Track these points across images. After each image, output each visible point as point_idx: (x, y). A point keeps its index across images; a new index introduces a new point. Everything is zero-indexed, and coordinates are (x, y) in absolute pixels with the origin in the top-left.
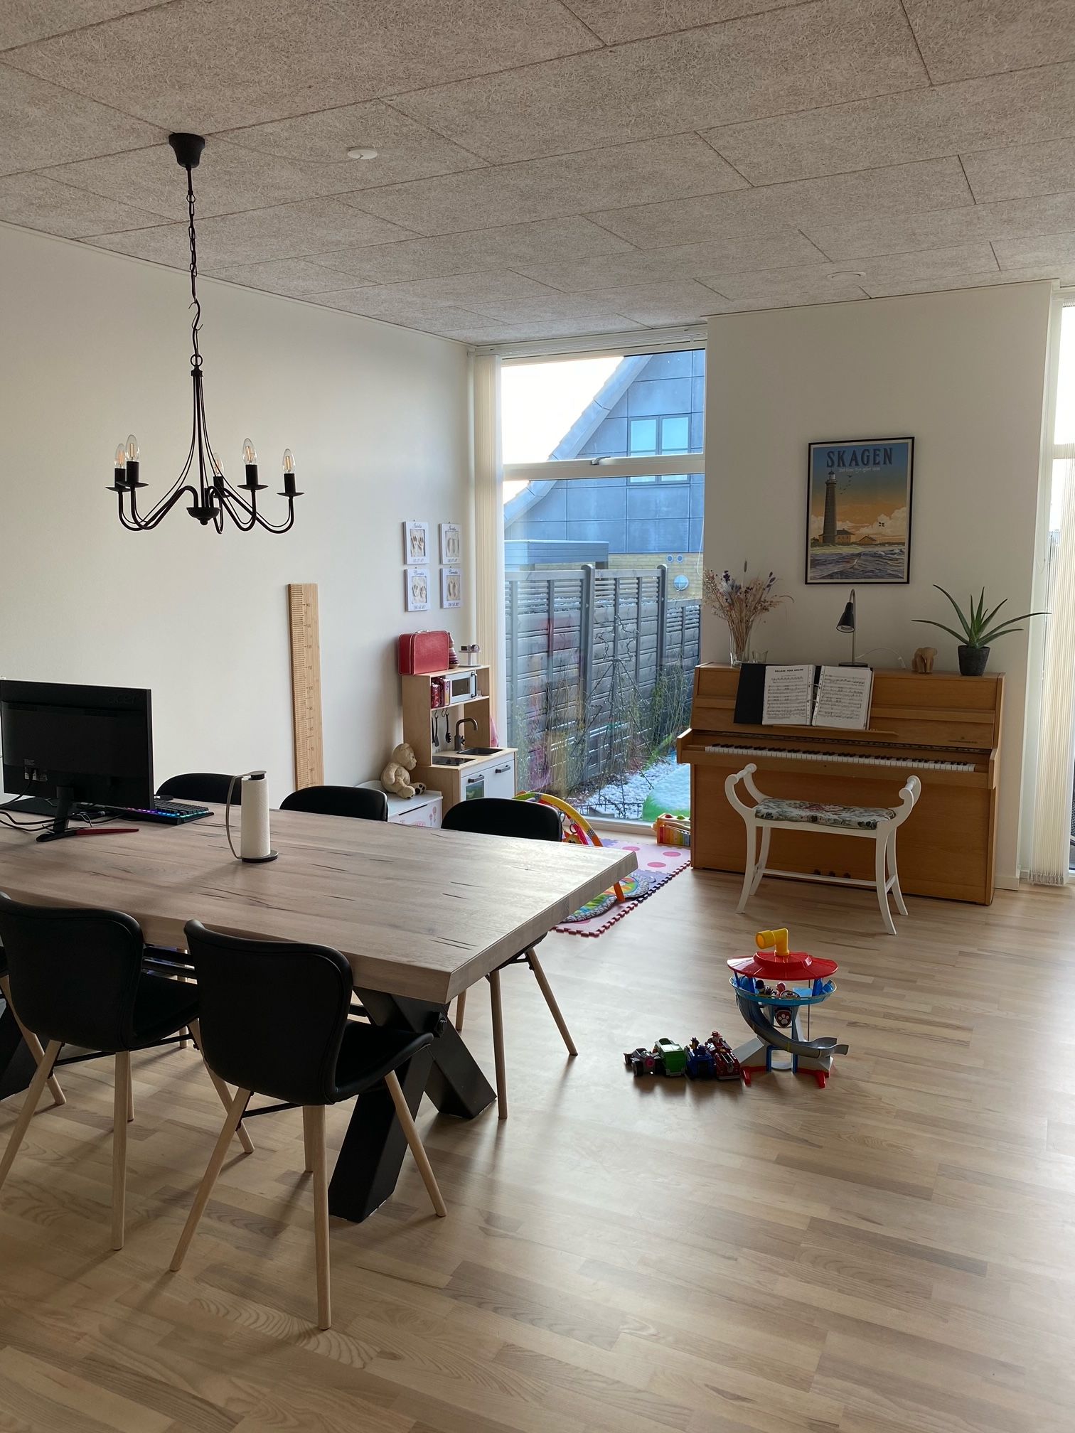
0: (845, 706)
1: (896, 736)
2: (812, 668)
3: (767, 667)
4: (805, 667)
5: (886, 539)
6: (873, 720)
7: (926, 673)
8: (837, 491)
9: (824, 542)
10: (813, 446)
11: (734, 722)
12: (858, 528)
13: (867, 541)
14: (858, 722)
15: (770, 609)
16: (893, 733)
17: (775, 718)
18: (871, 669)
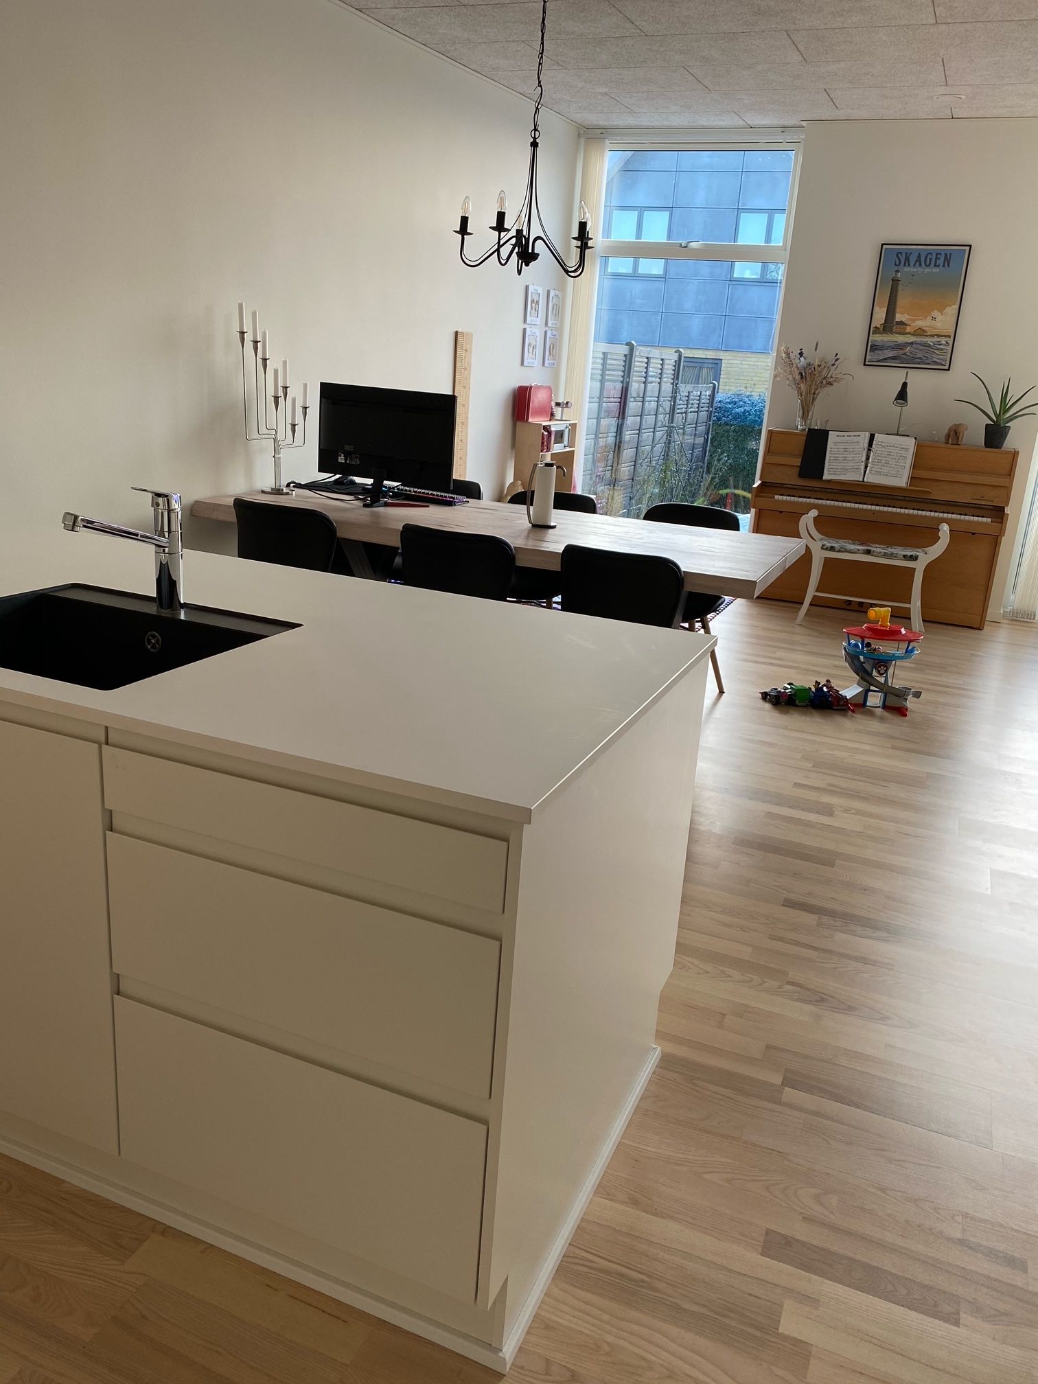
0: (892, 467)
1: (929, 492)
2: (867, 434)
3: (830, 432)
4: (862, 433)
5: (935, 332)
6: (913, 479)
7: (957, 444)
8: (900, 288)
9: (884, 330)
10: (884, 246)
11: (799, 476)
12: (913, 321)
13: (920, 332)
14: (901, 480)
15: (834, 384)
16: (929, 490)
17: (834, 474)
18: (915, 438)
